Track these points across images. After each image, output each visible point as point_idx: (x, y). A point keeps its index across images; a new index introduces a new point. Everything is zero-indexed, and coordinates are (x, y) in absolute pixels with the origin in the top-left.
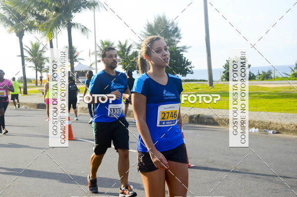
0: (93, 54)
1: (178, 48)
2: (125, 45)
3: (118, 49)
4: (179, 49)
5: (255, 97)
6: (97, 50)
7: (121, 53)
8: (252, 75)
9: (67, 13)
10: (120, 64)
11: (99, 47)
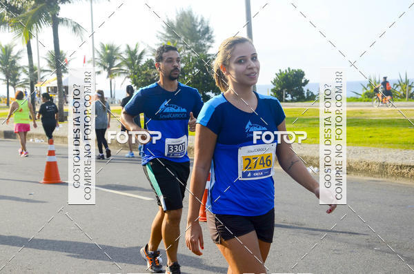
0: (89, 62)
1: (209, 55)
2: (136, 51)
3: (126, 56)
4: (211, 57)
5: (314, 124)
6: (96, 57)
7: (130, 62)
8: (310, 94)
10: (129, 77)
11: (98, 52)
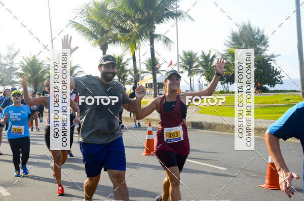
0: (175, 65)
1: (265, 56)
2: (209, 56)
3: (201, 60)
4: (266, 58)
6: (180, 61)
7: (205, 64)
9: (150, 24)
10: (203, 75)
11: (181, 58)
